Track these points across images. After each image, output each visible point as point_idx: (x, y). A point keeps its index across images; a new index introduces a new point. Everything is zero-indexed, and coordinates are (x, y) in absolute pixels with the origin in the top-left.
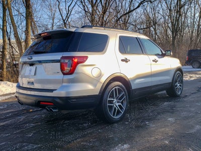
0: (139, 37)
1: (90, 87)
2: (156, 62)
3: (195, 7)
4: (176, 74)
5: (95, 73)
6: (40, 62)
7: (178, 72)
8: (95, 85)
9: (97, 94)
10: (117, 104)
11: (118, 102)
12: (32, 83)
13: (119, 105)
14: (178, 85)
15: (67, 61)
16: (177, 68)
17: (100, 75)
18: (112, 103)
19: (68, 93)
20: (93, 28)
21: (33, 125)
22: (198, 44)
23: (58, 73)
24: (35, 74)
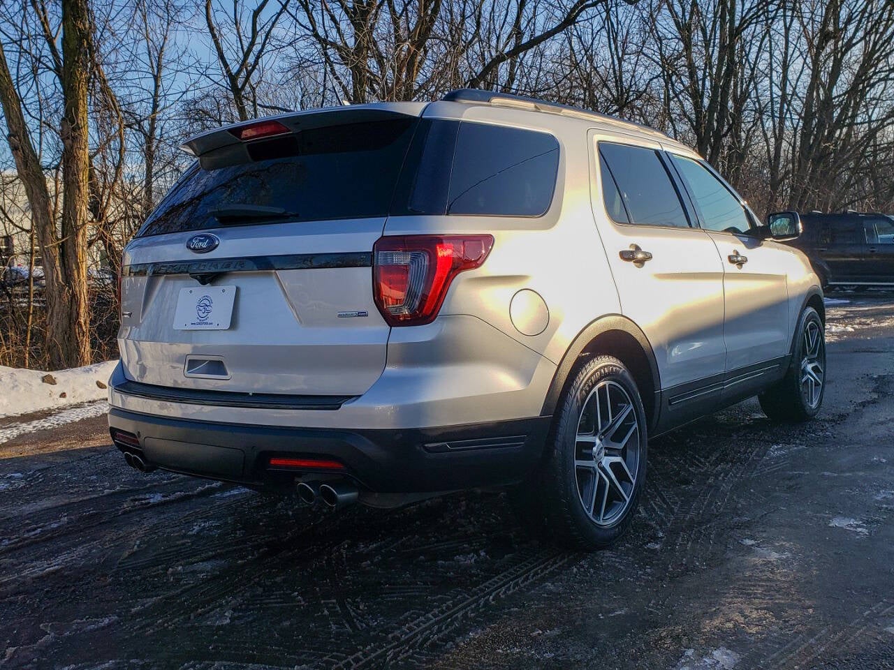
0: (665, 149)
1: (507, 382)
2: (740, 264)
3: (787, 29)
4: (804, 320)
5: (523, 316)
6: (264, 264)
7: (810, 310)
8: (526, 375)
9: (536, 414)
10: (606, 461)
11: (610, 452)
12: (217, 367)
13: (612, 465)
14: (809, 367)
15: (402, 259)
16: (809, 293)
17: (545, 325)
18: (590, 457)
19: (408, 411)
20: (496, 101)
21: (208, 566)
22: (805, 192)
23: (362, 314)
24: (234, 324)
